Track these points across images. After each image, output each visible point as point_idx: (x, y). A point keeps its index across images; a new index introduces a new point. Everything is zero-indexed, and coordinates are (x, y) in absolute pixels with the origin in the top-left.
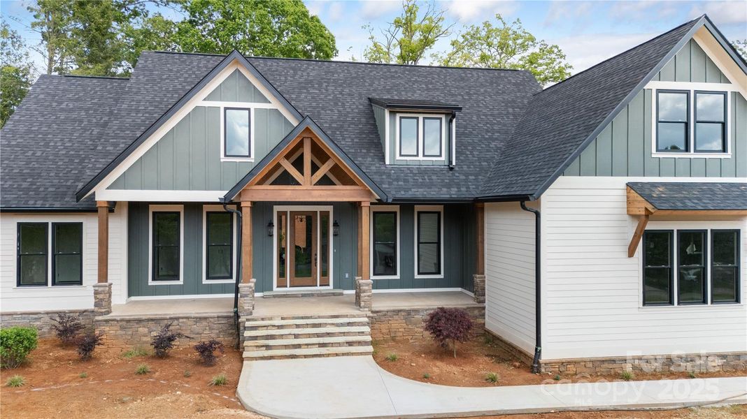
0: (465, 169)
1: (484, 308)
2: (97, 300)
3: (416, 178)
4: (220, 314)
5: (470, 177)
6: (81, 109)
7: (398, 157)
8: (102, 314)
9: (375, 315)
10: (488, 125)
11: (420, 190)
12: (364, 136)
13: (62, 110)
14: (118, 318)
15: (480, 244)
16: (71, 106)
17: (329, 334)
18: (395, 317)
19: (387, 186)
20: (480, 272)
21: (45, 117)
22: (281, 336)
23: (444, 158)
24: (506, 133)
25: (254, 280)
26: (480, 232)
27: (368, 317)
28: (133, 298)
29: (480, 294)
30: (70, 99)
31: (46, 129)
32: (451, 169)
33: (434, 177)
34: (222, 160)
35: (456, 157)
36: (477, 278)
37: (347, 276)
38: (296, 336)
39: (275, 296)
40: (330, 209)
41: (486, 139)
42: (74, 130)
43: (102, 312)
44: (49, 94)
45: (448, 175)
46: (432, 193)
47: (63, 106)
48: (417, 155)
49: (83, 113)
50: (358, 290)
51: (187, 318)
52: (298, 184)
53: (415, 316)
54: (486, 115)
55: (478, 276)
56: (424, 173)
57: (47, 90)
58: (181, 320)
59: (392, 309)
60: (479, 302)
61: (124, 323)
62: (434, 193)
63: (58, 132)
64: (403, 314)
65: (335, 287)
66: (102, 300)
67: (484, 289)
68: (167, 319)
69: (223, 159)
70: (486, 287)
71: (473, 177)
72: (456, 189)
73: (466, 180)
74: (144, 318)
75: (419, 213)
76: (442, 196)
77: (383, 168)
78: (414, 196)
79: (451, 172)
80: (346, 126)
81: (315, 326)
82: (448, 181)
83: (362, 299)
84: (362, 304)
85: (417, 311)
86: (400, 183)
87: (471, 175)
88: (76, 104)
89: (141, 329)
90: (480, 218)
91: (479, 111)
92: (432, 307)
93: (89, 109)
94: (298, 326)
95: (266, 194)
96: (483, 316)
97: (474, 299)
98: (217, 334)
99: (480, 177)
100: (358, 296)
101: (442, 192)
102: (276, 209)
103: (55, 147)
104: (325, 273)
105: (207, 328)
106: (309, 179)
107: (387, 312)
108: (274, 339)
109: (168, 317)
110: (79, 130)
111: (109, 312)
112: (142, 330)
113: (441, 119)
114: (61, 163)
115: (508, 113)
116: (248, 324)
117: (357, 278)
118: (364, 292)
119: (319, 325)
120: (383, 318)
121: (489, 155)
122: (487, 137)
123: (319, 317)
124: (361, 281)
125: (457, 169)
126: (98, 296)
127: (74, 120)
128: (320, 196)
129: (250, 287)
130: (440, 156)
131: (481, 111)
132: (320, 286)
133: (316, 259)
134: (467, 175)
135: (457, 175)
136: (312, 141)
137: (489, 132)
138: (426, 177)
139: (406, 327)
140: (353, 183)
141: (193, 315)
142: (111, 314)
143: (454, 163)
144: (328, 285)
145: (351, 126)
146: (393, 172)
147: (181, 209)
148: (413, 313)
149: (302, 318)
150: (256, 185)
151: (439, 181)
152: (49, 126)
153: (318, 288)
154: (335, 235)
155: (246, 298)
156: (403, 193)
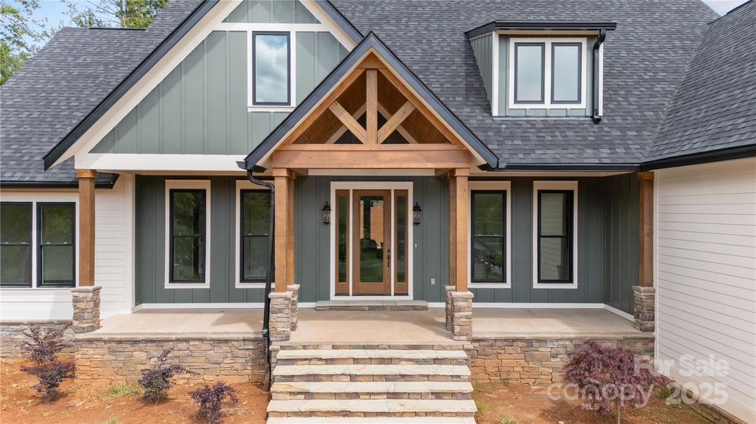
0: (618, 121)
1: (653, 340)
2: (77, 311)
3: (540, 134)
4: (247, 336)
5: (629, 133)
6: (99, 63)
7: (512, 105)
8: (83, 330)
9: (477, 344)
10: (646, 63)
11: (548, 151)
12: (460, 80)
13: (78, 65)
14: (106, 338)
15: (646, 239)
16: (89, 60)
17: (404, 377)
18: (509, 349)
19: (496, 147)
20: (645, 282)
21: (56, 73)
22: (330, 377)
23: (585, 104)
24: (676, 71)
25: (296, 287)
26: (646, 219)
27: (467, 350)
28: (145, 306)
29: (645, 317)
30: (90, 53)
31: (52, 86)
32: (597, 121)
33: (570, 133)
34: (250, 110)
35: (604, 105)
36: (641, 292)
37: (433, 282)
38: (353, 378)
39: (331, 308)
40: (409, 186)
41: (646, 81)
42: (86, 87)
43: (83, 328)
44: (66, 48)
45: (591, 129)
46: (569, 156)
47: (80, 61)
48: (542, 101)
49: (101, 68)
50: (450, 306)
51: (201, 340)
52: (358, 142)
53: (541, 349)
54: (641, 50)
55: (642, 288)
56: (552, 127)
57: (65, 44)
58: (192, 343)
59: (502, 336)
60: (646, 330)
61: (114, 345)
62: (572, 156)
63: (66, 89)
64: (520, 344)
65: (415, 298)
66: (83, 310)
67: (653, 310)
68: (172, 341)
69: (252, 109)
70: (657, 306)
71: (634, 133)
72: (609, 151)
73: (623, 138)
74: (141, 337)
75: (540, 192)
76: (586, 161)
77: (488, 121)
78: (539, 161)
79: (596, 126)
80: (432, 68)
81: (382, 361)
82: (593, 139)
83: (456, 321)
84: (457, 329)
85: (542, 341)
86: (516, 142)
87: (630, 130)
88: (96, 58)
89: (136, 353)
90: (646, 198)
91: (628, 45)
92: (566, 336)
93: (110, 63)
94: (356, 361)
95: (310, 158)
96: (651, 352)
97: (634, 325)
98: (243, 364)
99: (645, 133)
100: (450, 313)
101: (585, 155)
102: (335, 186)
103: (58, 107)
104: (401, 277)
105: (229, 355)
106: (374, 134)
107: (496, 340)
108: (319, 381)
109: (174, 337)
110: (91, 87)
111: (93, 328)
112: (139, 355)
113: (579, 45)
114: (59, 126)
115: (674, 46)
116: (282, 354)
117: (448, 287)
118: (460, 310)
119: (389, 361)
120: (489, 350)
121: (654, 102)
122: (648, 77)
123: (390, 347)
124: (454, 294)
125: (605, 121)
126: (79, 305)
127: (89, 76)
128: (392, 161)
129: (286, 299)
130: (579, 101)
131: (631, 45)
132: (395, 294)
133: (389, 258)
134: (623, 129)
135: (607, 129)
136: (379, 74)
137: (649, 71)
138: (557, 134)
139: (525, 364)
140: (443, 140)
141: (208, 336)
142: (98, 331)
143: (601, 113)
144: (407, 294)
145: (440, 68)
146: (504, 126)
147: (206, 185)
148: (536, 344)
149: (364, 347)
150: (294, 143)
151: (579, 138)
152: (57, 83)
153: (393, 298)
154: (416, 224)
155: (279, 315)
156: (521, 156)
